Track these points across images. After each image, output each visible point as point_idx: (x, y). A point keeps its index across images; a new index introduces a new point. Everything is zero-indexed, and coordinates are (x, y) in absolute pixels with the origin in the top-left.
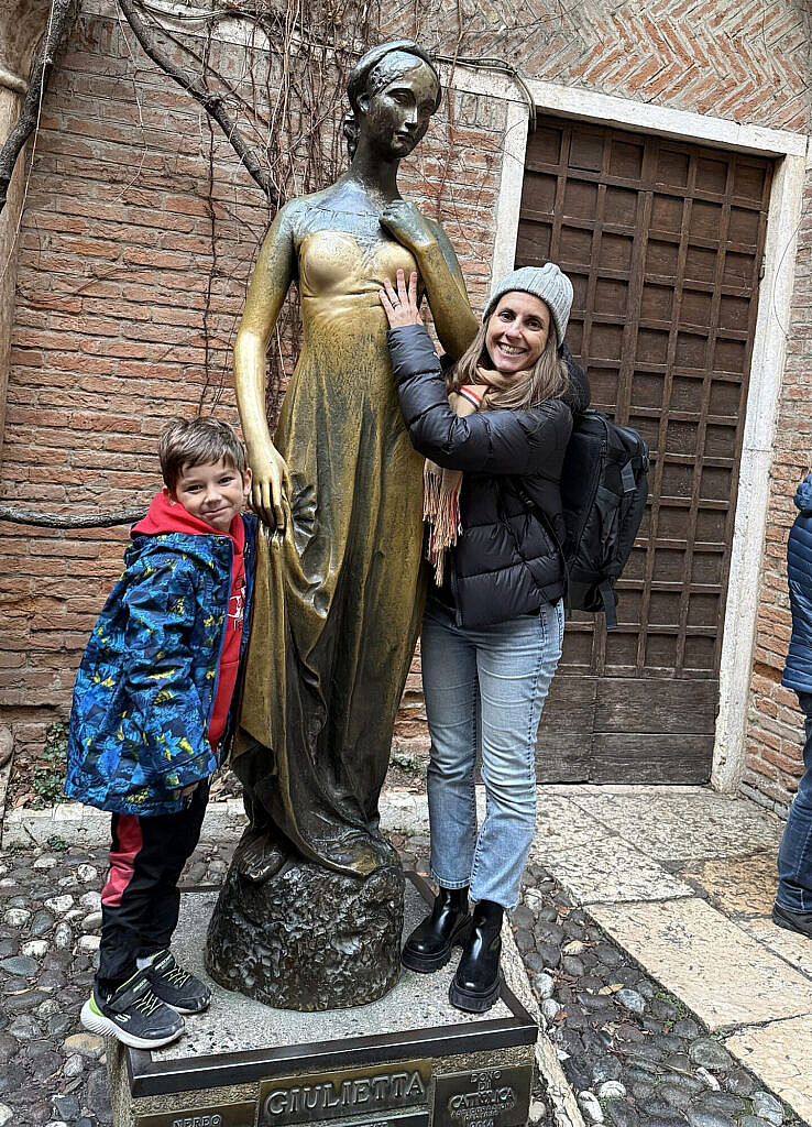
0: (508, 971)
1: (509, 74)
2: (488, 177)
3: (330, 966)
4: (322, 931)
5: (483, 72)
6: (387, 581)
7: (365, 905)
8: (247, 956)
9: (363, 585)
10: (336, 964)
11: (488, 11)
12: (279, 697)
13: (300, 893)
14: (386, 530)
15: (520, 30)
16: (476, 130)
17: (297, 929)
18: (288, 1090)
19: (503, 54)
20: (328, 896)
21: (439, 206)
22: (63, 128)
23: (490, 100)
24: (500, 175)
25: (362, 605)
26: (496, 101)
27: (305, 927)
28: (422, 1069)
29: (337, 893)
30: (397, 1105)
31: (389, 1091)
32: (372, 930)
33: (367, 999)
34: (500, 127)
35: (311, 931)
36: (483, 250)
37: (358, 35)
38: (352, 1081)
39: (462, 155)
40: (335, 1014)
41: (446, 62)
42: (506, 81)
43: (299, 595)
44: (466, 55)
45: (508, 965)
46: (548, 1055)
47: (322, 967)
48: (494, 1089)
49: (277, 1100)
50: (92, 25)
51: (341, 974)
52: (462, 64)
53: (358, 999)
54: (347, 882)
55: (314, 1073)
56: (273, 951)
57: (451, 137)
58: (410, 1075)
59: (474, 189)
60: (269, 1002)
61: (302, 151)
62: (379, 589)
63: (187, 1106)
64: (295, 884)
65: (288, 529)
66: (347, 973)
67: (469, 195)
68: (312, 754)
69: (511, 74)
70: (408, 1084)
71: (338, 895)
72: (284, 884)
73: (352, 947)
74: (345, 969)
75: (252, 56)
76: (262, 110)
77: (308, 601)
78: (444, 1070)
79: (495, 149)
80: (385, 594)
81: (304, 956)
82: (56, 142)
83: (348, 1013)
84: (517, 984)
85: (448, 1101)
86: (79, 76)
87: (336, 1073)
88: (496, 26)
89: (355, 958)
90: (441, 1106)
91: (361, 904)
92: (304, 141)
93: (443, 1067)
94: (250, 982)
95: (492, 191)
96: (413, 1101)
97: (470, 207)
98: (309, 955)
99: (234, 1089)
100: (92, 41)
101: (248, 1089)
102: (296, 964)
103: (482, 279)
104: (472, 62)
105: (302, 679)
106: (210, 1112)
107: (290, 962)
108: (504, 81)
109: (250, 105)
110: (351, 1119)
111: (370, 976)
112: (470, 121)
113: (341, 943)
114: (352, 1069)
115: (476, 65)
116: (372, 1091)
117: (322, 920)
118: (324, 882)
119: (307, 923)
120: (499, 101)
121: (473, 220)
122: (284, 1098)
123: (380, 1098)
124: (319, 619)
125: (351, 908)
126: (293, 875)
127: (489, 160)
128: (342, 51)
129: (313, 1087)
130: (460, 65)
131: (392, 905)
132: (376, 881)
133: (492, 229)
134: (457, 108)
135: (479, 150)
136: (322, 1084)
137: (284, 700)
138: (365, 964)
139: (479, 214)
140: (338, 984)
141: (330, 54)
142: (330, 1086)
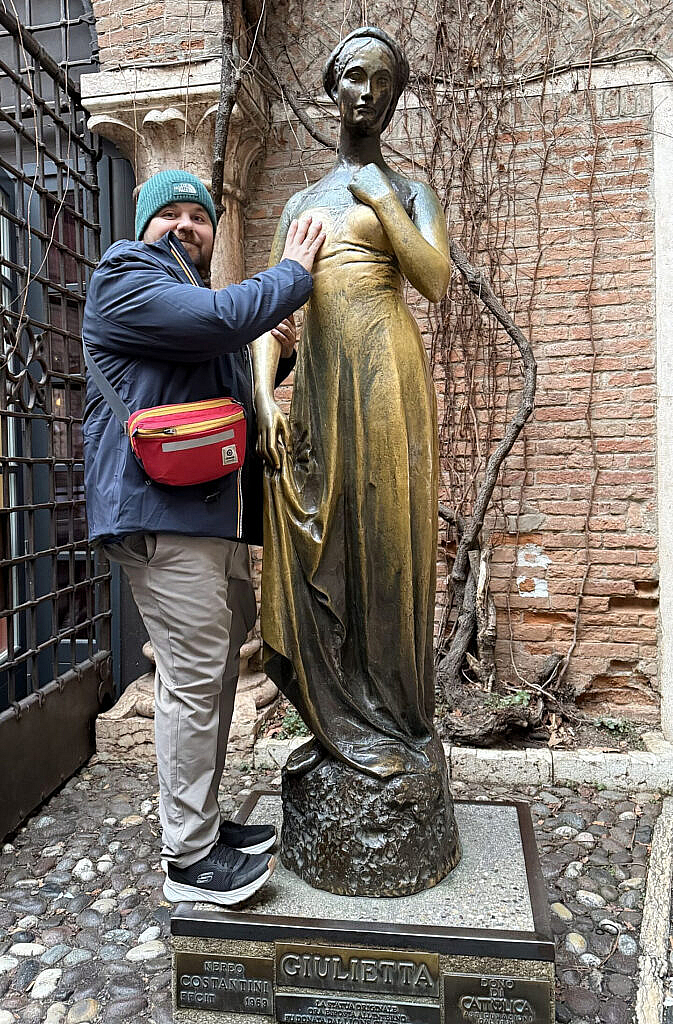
0: (647, 917)
1: (649, 59)
2: (639, 159)
3: (358, 857)
4: (347, 823)
5: (621, 65)
6: (382, 509)
7: (388, 804)
8: (298, 841)
9: (359, 514)
10: (363, 856)
11: (620, 9)
12: (288, 611)
13: (330, 788)
14: (374, 463)
15: (655, 16)
16: (622, 120)
17: (328, 819)
18: (301, 956)
19: (640, 43)
20: (352, 792)
21: (590, 198)
22: (270, 215)
23: (632, 88)
24: (652, 155)
25: (362, 532)
26: (639, 88)
27: (333, 818)
28: (430, 963)
29: (359, 790)
30: (406, 992)
31: (396, 976)
32: (396, 828)
33: (395, 893)
34: (646, 110)
35: (338, 822)
36: (642, 229)
37: (495, 70)
38: (360, 959)
39: (609, 147)
40: (362, 900)
41: (582, 67)
42: (647, 67)
43: (298, 523)
44: (602, 55)
45: (650, 912)
46: (650, 997)
47: (348, 856)
48: (509, 999)
49: (292, 962)
50: (282, 129)
51: (367, 865)
52: (598, 65)
53: (385, 891)
54: (371, 782)
55: (325, 946)
56: (313, 837)
57: (595, 133)
58: (418, 966)
59: (626, 174)
60: (311, 882)
61: (456, 182)
62: (377, 518)
63: (215, 952)
64: (326, 779)
65: (285, 468)
66: (373, 866)
67: (622, 181)
68: (337, 666)
69: (651, 59)
70: (416, 973)
71: (360, 792)
72: (317, 777)
73: (377, 842)
74: (370, 861)
75: (406, 116)
76: (419, 158)
77: (306, 528)
78: (453, 968)
79: (643, 132)
80: (382, 521)
81: (333, 844)
82: (265, 227)
83: (374, 902)
84: (652, 929)
85: (458, 1001)
86: (276, 172)
87: (345, 949)
88: (629, 21)
89: (380, 852)
90: (452, 1002)
91: (383, 803)
92: (457, 174)
93: (452, 965)
94: (300, 863)
95: (645, 172)
96: (421, 992)
97: (624, 192)
98: (337, 843)
99: (253, 944)
100: (283, 142)
101: (266, 947)
102: (327, 850)
103: (645, 256)
104: (608, 60)
105: (314, 599)
106: (235, 960)
107: (322, 848)
108: (645, 66)
109: (408, 157)
110: (362, 995)
111: (395, 872)
112: (614, 113)
113: (367, 837)
114: (359, 949)
115: (613, 61)
116: (381, 974)
117: (347, 813)
118: (349, 779)
119: (335, 814)
120: (642, 87)
121: (628, 203)
122: (298, 962)
123: (388, 982)
124: (316, 544)
125: (372, 806)
126: (324, 771)
127: (639, 144)
128: (481, 88)
129: (323, 958)
130: (596, 66)
131: (416, 809)
132: (397, 783)
133: (650, 207)
134: (599, 106)
135: (627, 137)
136: (331, 957)
137: (293, 614)
138: (390, 860)
139: (635, 196)
140: (365, 874)
141: (472, 94)
142: (338, 960)
